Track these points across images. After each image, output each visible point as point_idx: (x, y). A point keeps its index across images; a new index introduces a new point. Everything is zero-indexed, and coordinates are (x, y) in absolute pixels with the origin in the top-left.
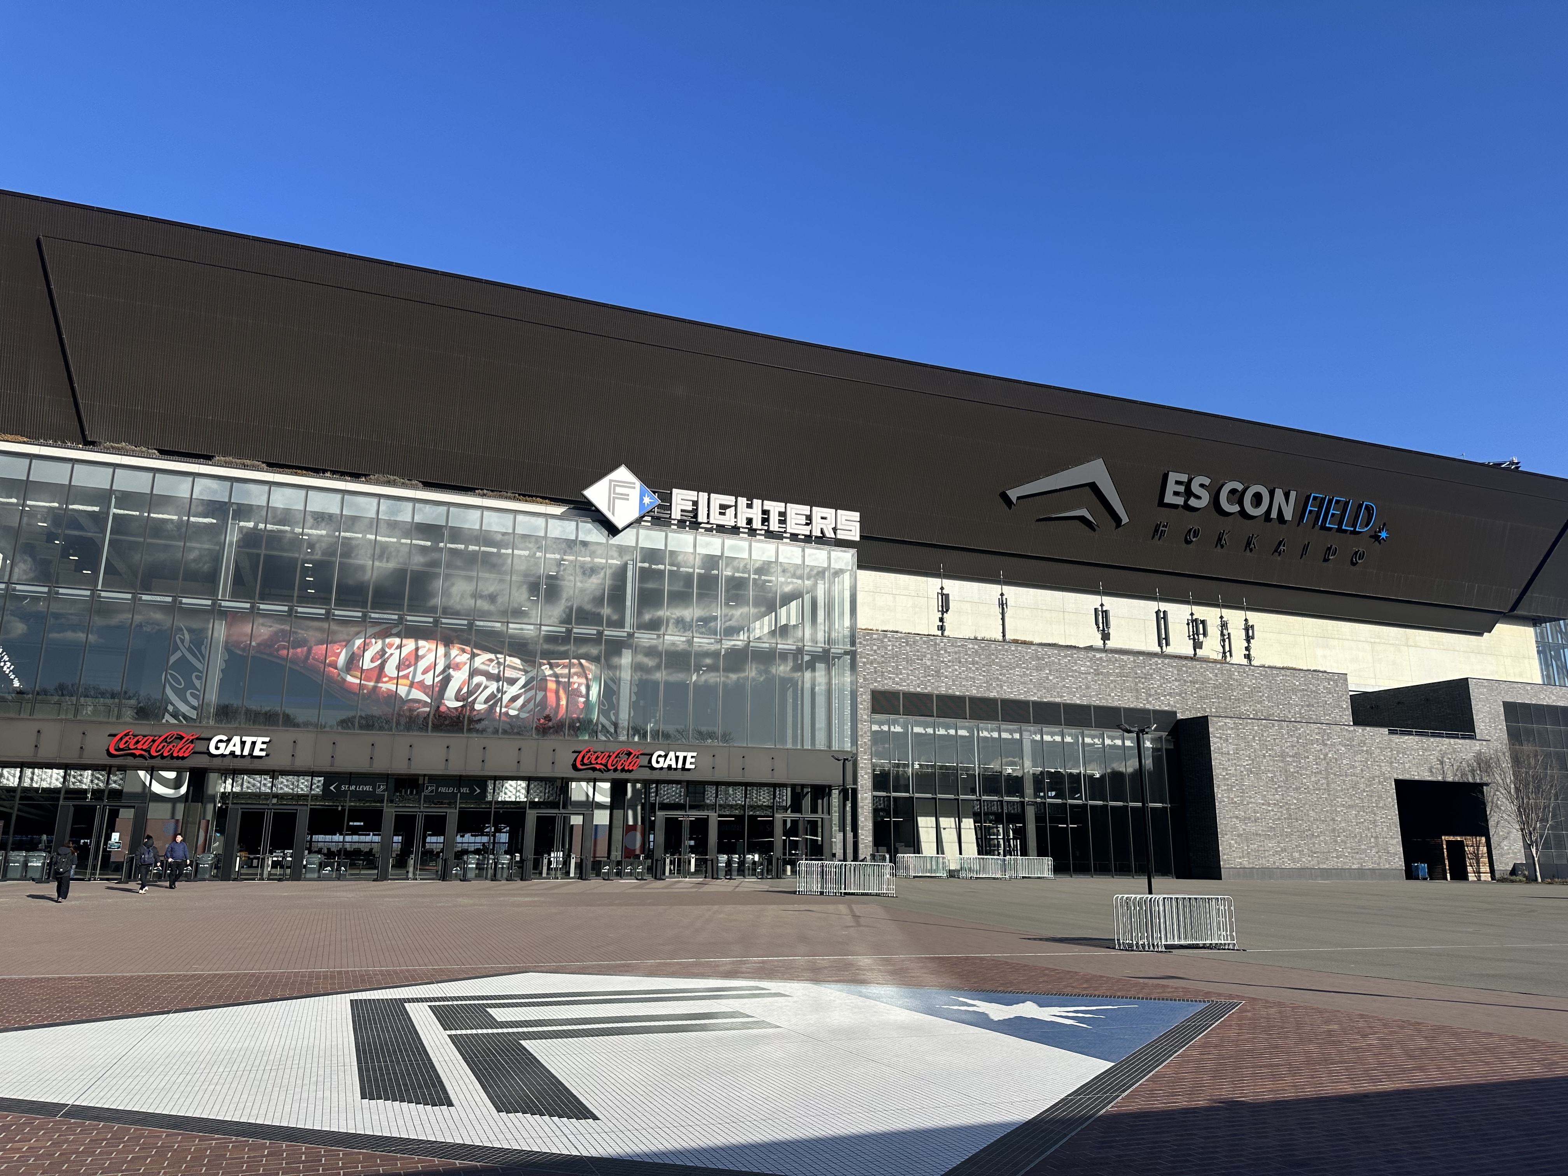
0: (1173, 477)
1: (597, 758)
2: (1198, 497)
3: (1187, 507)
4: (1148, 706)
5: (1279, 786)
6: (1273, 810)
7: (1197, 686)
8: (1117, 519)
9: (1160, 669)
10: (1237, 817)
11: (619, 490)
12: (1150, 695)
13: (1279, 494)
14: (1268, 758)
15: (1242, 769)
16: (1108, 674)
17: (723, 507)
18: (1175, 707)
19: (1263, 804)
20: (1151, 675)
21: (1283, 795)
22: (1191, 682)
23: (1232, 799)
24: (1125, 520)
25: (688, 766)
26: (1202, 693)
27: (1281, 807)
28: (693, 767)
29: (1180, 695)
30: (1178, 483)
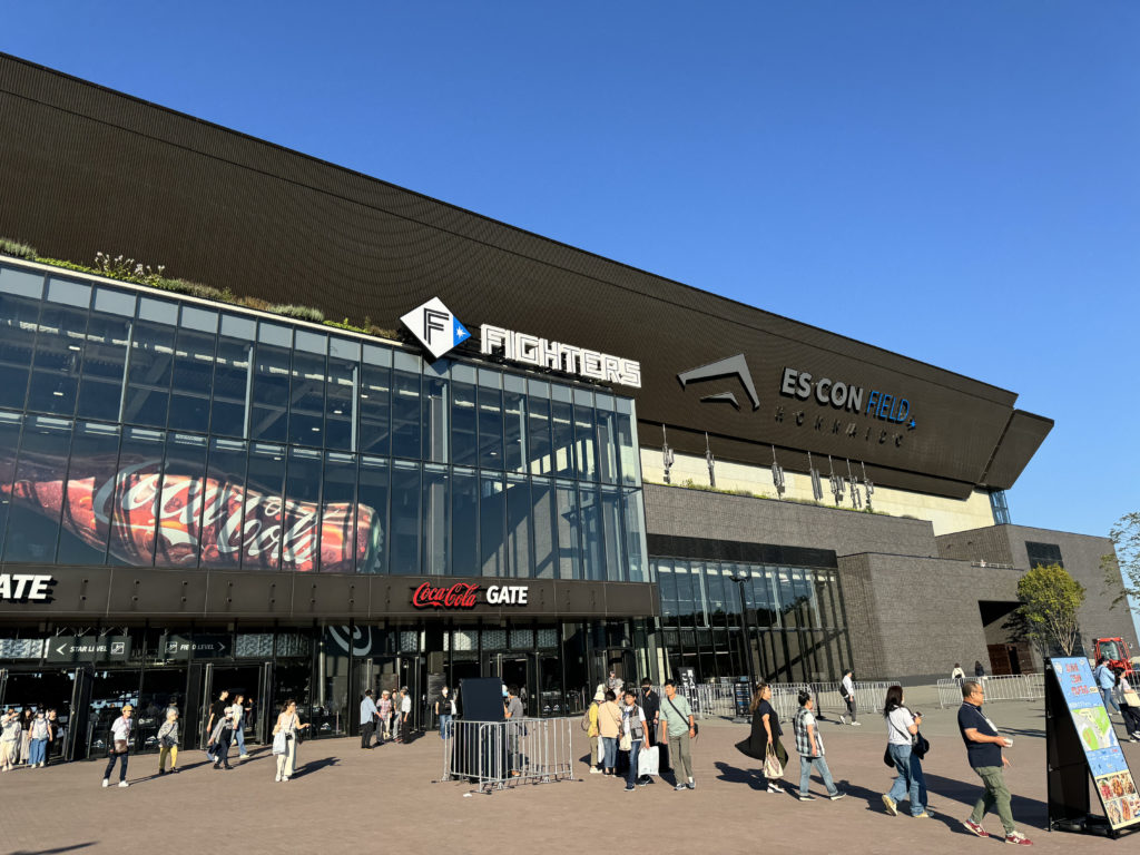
0: (789, 372)
1: (434, 594)
2: (803, 389)
3: (797, 395)
4: (817, 546)
8: (754, 403)
9: (820, 516)
11: (433, 319)
12: (817, 538)
13: (853, 390)
14: (906, 586)
15: (892, 596)
17: (528, 348)
18: (834, 547)
19: (907, 624)
20: (816, 521)
23: (889, 620)
24: (758, 404)
25: (521, 601)
26: (849, 536)
28: (525, 602)
29: (836, 537)
30: (791, 377)
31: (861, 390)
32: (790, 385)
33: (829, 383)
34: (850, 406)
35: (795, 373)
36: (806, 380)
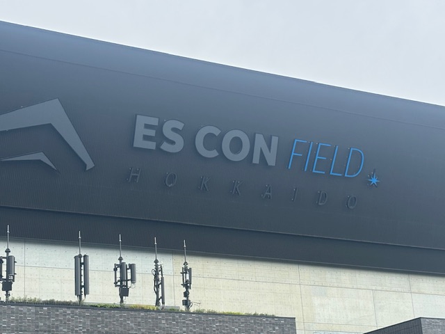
0: (142, 121)
2: (171, 142)
3: (160, 152)
9: (69, 320)
13: (260, 139)
24: (90, 165)
30: (147, 126)
31: (275, 140)
32: (146, 138)
33: (217, 132)
34: (256, 160)
35: (154, 121)
36: (175, 130)
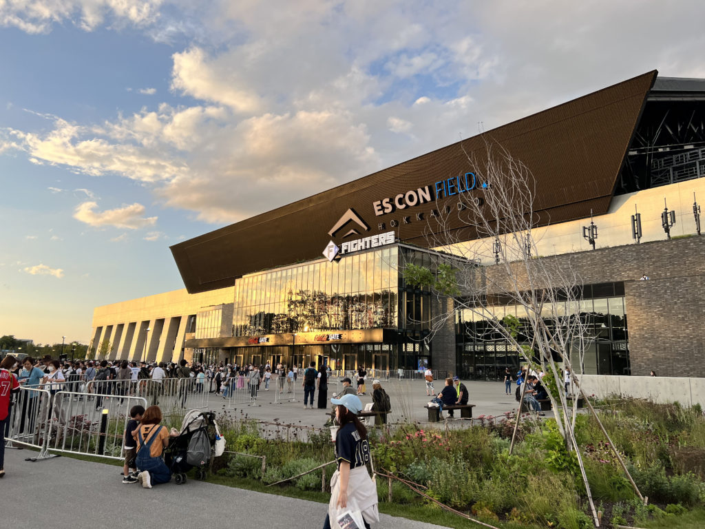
4: (612, 280)
5: (690, 324)
6: (682, 341)
7: (653, 260)
10: (647, 347)
12: (614, 273)
14: (679, 305)
15: (654, 314)
16: (583, 266)
18: (634, 277)
19: (672, 337)
20: (615, 260)
21: (693, 329)
22: (648, 258)
23: (643, 335)
26: (658, 264)
27: (691, 338)
29: (638, 269)
